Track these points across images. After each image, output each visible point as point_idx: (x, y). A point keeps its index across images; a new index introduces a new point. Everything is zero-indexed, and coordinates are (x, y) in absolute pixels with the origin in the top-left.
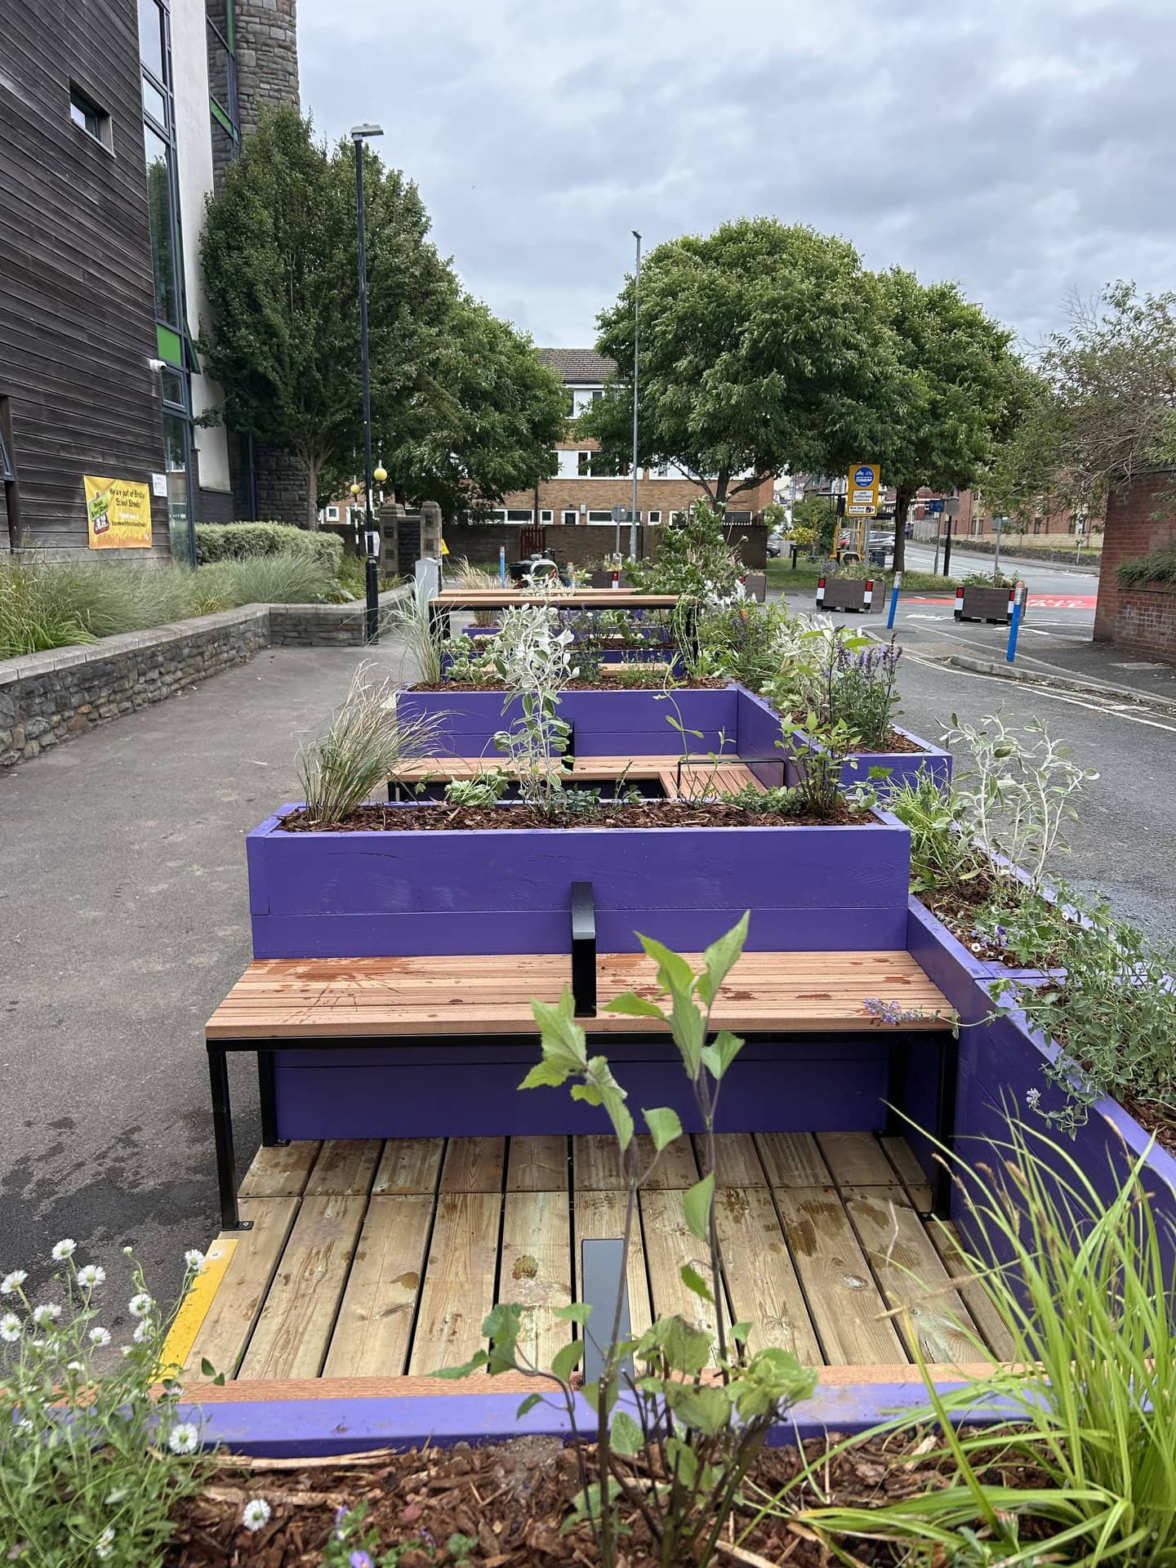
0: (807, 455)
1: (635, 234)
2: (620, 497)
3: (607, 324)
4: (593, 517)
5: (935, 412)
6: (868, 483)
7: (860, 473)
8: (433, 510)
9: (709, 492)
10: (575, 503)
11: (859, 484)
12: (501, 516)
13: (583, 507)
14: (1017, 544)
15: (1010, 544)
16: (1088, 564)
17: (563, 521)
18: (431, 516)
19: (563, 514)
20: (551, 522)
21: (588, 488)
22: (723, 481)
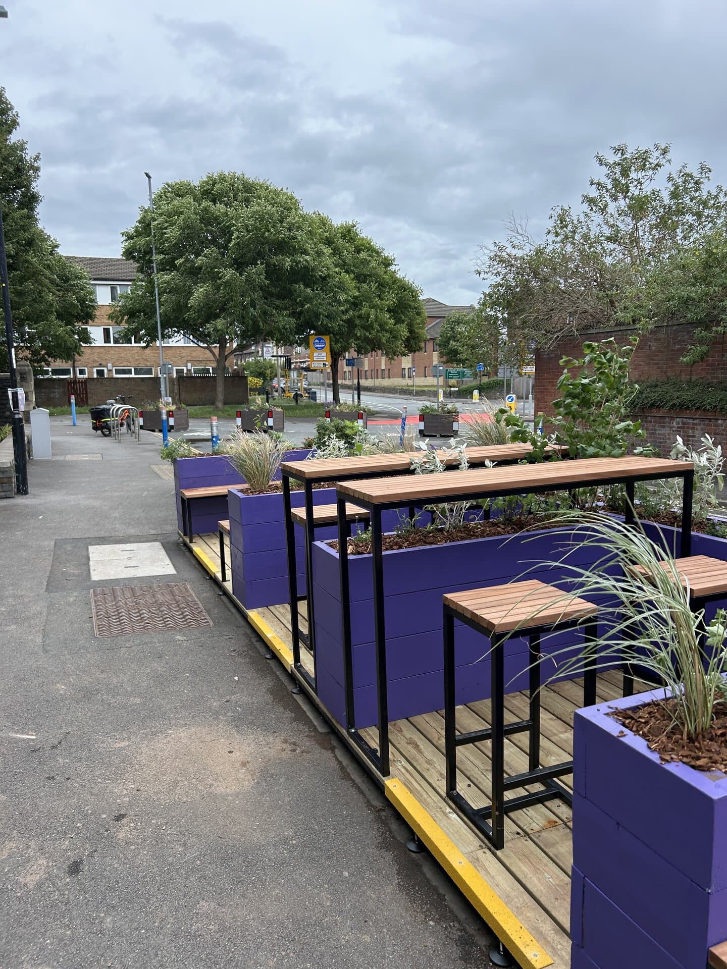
0: (284, 328)
1: (147, 175)
2: (137, 358)
3: (130, 237)
4: (118, 372)
5: (355, 304)
6: (323, 348)
7: (317, 341)
8: (27, 368)
9: (214, 354)
10: (104, 363)
11: (317, 348)
12: (47, 372)
13: (110, 365)
14: (372, 385)
15: (369, 385)
16: (421, 396)
17: (95, 376)
18: (25, 373)
19: (95, 370)
20: (86, 376)
21: (112, 352)
22: (223, 347)
